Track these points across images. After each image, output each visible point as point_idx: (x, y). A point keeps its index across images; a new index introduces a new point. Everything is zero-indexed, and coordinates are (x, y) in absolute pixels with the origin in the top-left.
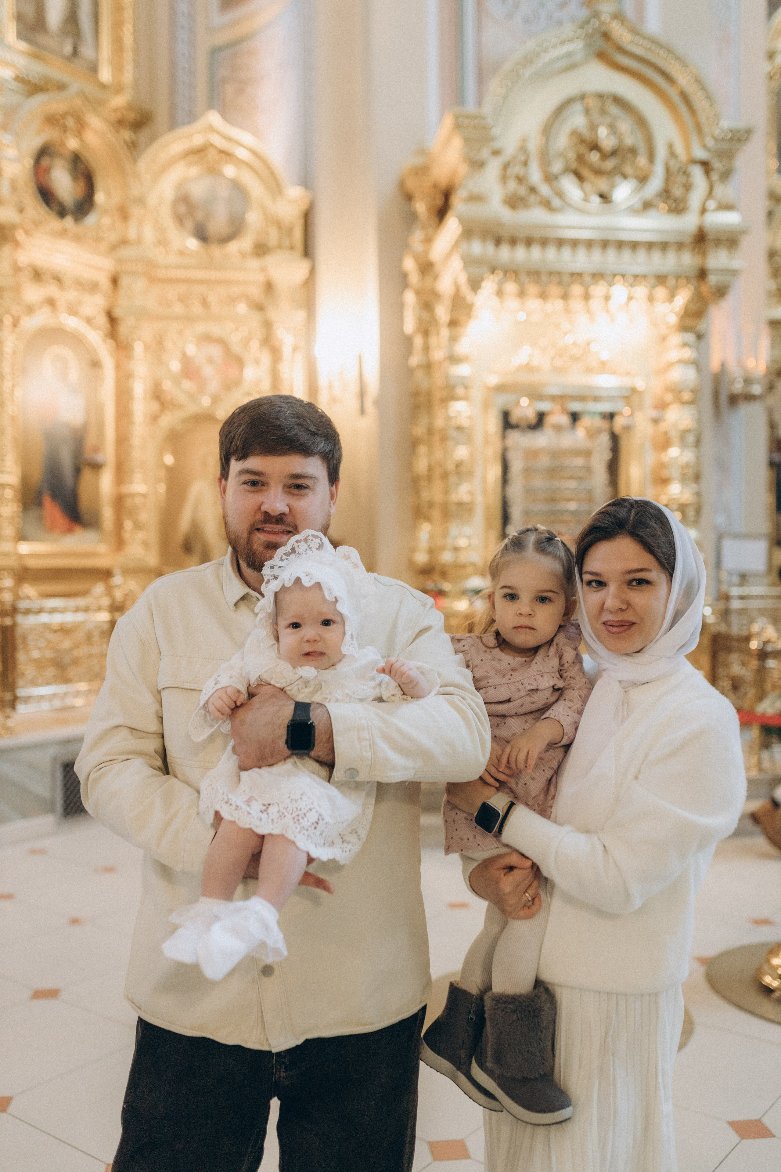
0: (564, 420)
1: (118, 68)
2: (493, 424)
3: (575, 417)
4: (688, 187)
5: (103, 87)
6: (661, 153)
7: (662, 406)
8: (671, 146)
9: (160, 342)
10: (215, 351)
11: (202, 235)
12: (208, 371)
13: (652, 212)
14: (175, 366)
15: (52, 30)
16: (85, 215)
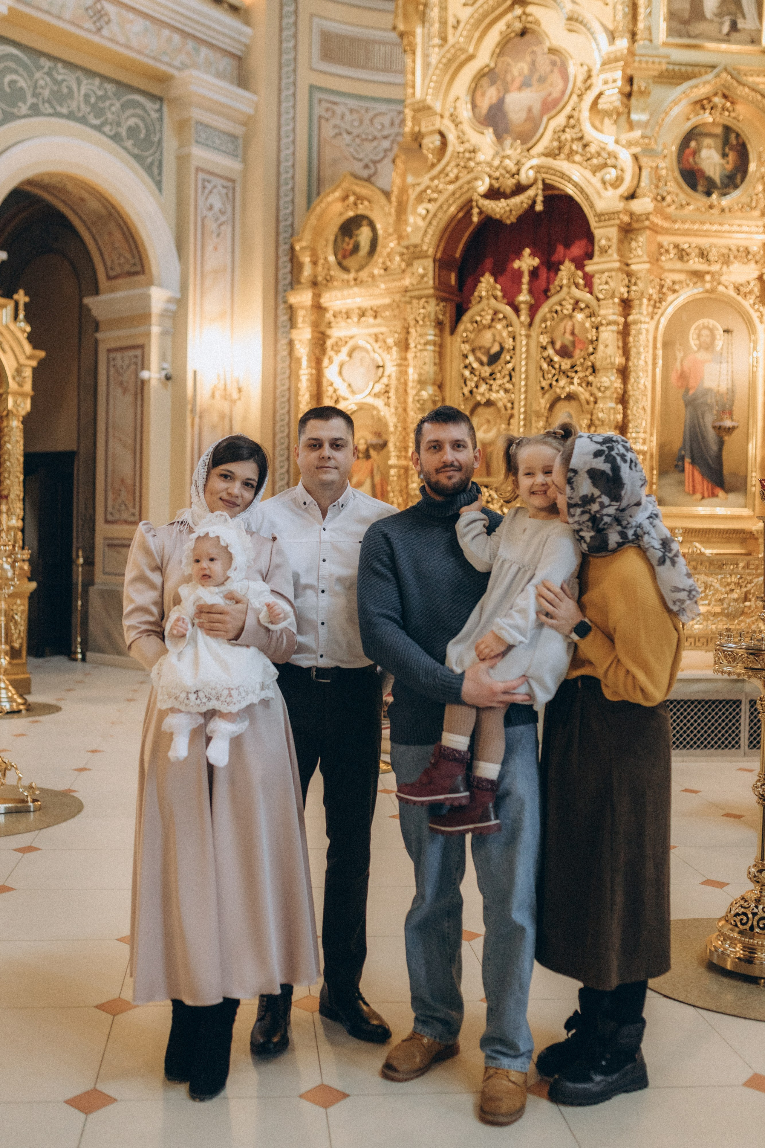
15: (708, 14)
16: (736, 187)
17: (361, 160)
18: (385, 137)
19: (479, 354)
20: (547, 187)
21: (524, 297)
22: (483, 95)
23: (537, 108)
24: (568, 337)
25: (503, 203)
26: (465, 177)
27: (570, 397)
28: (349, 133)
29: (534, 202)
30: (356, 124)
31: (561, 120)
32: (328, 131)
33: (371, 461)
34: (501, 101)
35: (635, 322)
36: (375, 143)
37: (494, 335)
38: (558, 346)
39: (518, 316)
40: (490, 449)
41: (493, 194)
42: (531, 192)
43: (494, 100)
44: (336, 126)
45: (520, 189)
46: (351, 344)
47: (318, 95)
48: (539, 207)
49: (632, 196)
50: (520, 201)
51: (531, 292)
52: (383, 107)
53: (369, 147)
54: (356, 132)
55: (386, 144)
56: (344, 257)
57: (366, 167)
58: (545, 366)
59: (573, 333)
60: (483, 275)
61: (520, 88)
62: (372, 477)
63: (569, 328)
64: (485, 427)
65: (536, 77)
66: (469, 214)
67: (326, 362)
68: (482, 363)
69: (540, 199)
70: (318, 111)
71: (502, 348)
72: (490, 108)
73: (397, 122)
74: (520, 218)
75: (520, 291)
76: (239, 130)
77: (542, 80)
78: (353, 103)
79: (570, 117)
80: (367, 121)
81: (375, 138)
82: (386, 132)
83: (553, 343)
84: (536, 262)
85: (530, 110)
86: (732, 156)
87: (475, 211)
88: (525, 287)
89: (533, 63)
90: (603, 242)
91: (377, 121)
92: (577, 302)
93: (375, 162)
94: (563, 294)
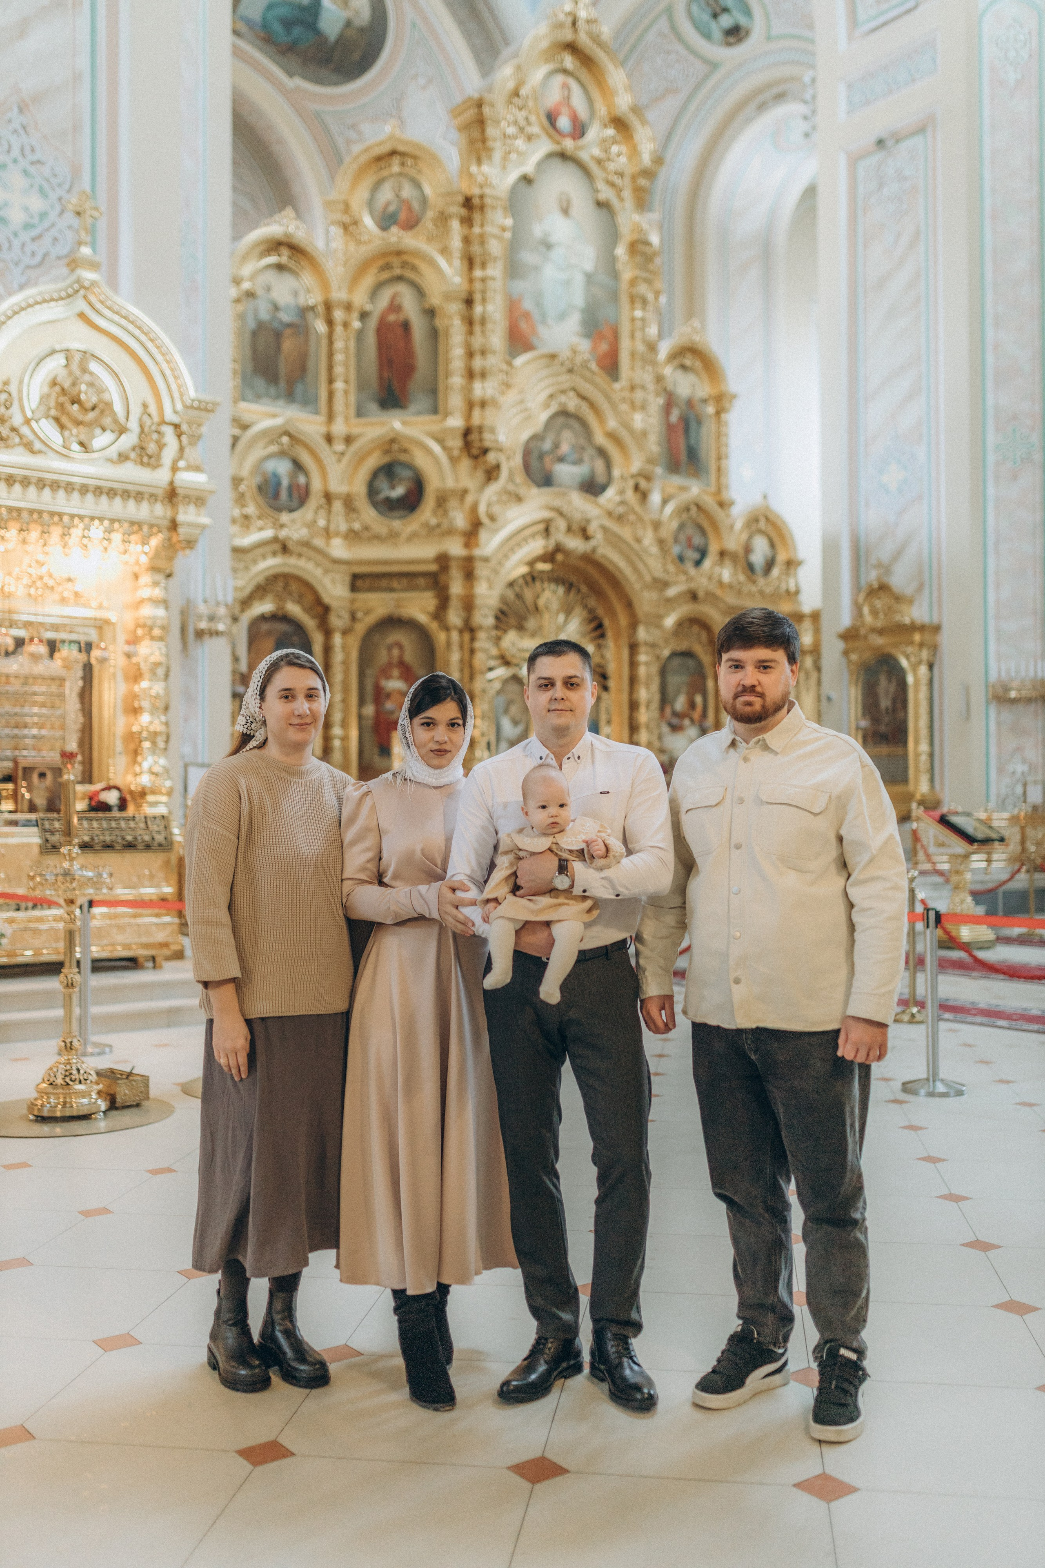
0: (43, 649)
3: (53, 647)
4: (161, 446)
6: (136, 410)
7: (134, 641)
8: (145, 406)
13: (130, 464)
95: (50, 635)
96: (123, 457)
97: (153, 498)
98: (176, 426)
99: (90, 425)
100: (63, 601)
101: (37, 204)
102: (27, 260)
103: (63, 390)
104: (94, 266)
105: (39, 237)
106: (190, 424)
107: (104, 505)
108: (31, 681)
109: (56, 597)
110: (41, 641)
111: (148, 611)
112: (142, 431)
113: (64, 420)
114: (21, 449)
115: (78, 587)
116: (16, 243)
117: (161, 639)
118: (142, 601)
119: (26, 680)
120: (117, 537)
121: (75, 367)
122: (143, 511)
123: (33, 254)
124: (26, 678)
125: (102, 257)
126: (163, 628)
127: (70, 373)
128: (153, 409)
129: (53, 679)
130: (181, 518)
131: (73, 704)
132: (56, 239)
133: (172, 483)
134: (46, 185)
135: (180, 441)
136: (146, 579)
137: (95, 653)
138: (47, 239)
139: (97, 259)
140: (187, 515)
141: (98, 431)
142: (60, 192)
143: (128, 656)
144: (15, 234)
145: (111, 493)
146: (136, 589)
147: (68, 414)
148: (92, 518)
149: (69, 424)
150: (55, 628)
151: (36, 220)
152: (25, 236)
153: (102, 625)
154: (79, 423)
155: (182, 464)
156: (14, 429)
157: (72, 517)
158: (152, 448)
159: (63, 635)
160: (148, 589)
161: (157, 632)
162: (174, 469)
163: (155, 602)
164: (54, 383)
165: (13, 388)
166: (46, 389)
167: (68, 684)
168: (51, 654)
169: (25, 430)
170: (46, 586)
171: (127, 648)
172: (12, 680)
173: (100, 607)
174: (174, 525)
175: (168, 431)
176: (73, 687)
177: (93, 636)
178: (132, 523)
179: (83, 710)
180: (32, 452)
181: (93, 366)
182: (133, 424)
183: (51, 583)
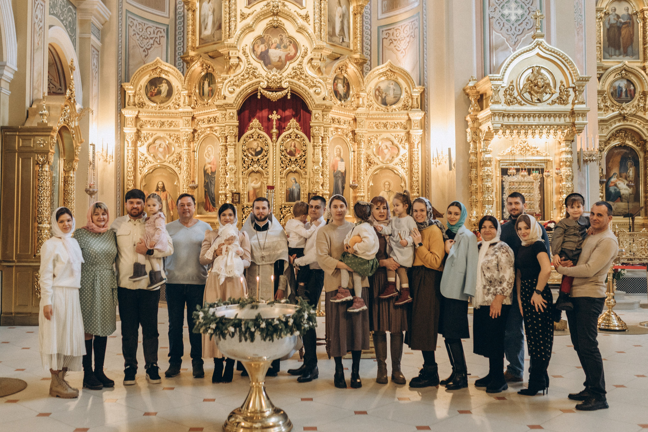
0: (526, 173)
1: (356, 44)
2: (499, 173)
4: (568, 96)
5: (351, 51)
6: (558, 85)
7: (559, 168)
8: (562, 82)
9: (369, 141)
10: (389, 144)
11: (385, 103)
12: (386, 151)
13: (556, 104)
14: (374, 150)
15: (337, 35)
16: (347, 98)
17: (142, 47)
18: (152, 38)
19: (251, 151)
20: (291, 90)
21: (275, 130)
22: (258, 47)
23: (283, 58)
24: (293, 148)
25: (274, 94)
26: (255, 80)
27: (296, 172)
28: (138, 34)
29: (287, 95)
30: (141, 30)
31: (295, 64)
32: (132, 33)
33: (166, 192)
34: (267, 51)
35: (325, 146)
36: (148, 40)
37: (258, 144)
38: (288, 151)
39: (271, 138)
40: (258, 191)
41: (268, 89)
42: (286, 91)
43: (263, 50)
44: (134, 30)
45: (281, 89)
46: (154, 137)
47: (129, 15)
48: (289, 97)
49: (324, 99)
50: (280, 94)
51: (276, 128)
52: (151, 24)
53: (145, 41)
54: (141, 34)
55: (152, 41)
56: (152, 95)
57: (144, 51)
58: (284, 159)
59: (295, 146)
60: (254, 119)
61: (276, 48)
62: (167, 200)
63: (293, 144)
64: (255, 181)
65: (283, 45)
66: (256, 95)
67: (139, 143)
68: (252, 155)
69: (289, 94)
70: (129, 22)
71: (262, 149)
72: (262, 53)
73: (156, 32)
74: (278, 100)
75: (272, 128)
76: (100, 27)
77: (285, 47)
78: (140, 20)
79: (299, 65)
80: (145, 30)
81: (147, 38)
82: (152, 36)
83: (286, 150)
84: (279, 117)
85: (280, 57)
86: (346, 87)
87: (259, 94)
88: (274, 126)
89: (281, 40)
90: (317, 115)
91: (149, 29)
92: (297, 135)
93: (148, 49)
94: (291, 131)
95: (528, 167)
96: (554, 102)
97: (565, 115)
98: (574, 88)
99: (541, 93)
100: (533, 154)
101: (520, 12)
102: (517, 33)
103: (532, 81)
104: (542, 36)
105: (522, 23)
106: (579, 87)
107: (547, 121)
108: (522, 184)
109: (530, 153)
110: (525, 169)
111: (564, 156)
112: (561, 91)
113: (532, 92)
114: (517, 104)
115: (538, 149)
116: (513, 28)
117: (570, 166)
118: (562, 152)
119: (520, 183)
120: (552, 131)
121: (535, 73)
122: (562, 121)
123: (519, 30)
124: (520, 182)
125: (545, 33)
126: (570, 162)
127: (534, 75)
128: (565, 83)
129: (529, 182)
130: (576, 122)
131: (537, 192)
132: (527, 23)
133: (572, 109)
134: (523, 5)
135: (575, 93)
136: (563, 144)
137: (545, 174)
138: (524, 23)
139: (543, 34)
140: (579, 120)
141: (545, 94)
142: (528, 6)
143: (557, 174)
144: (513, 25)
145: (550, 116)
146: (559, 148)
147: (534, 90)
148: (543, 125)
149: (534, 94)
150: (530, 164)
151: (520, 18)
152: (516, 25)
153: (547, 162)
154: (537, 93)
155: (576, 102)
156: (515, 98)
157: (536, 125)
158: (564, 97)
159: (532, 167)
160: (564, 148)
161: (568, 163)
162: (573, 104)
163: (567, 152)
164: (528, 80)
165: (514, 84)
166: (525, 82)
167: (535, 184)
168: (529, 174)
169: (519, 98)
170: (526, 150)
171: (557, 171)
172: (515, 184)
173: (546, 155)
174: (574, 125)
175: (571, 90)
176: (537, 185)
177: (544, 166)
178: (558, 126)
179: (540, 193)
180: (521, 105)
181: (543, 71)
182: (558, 90)
183: (528, 148)
